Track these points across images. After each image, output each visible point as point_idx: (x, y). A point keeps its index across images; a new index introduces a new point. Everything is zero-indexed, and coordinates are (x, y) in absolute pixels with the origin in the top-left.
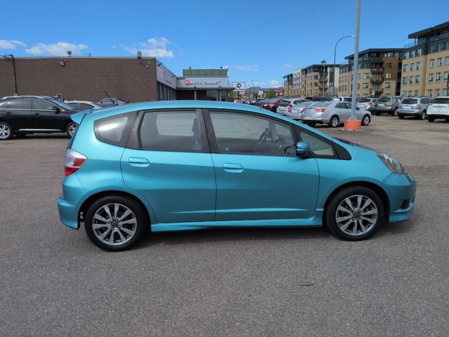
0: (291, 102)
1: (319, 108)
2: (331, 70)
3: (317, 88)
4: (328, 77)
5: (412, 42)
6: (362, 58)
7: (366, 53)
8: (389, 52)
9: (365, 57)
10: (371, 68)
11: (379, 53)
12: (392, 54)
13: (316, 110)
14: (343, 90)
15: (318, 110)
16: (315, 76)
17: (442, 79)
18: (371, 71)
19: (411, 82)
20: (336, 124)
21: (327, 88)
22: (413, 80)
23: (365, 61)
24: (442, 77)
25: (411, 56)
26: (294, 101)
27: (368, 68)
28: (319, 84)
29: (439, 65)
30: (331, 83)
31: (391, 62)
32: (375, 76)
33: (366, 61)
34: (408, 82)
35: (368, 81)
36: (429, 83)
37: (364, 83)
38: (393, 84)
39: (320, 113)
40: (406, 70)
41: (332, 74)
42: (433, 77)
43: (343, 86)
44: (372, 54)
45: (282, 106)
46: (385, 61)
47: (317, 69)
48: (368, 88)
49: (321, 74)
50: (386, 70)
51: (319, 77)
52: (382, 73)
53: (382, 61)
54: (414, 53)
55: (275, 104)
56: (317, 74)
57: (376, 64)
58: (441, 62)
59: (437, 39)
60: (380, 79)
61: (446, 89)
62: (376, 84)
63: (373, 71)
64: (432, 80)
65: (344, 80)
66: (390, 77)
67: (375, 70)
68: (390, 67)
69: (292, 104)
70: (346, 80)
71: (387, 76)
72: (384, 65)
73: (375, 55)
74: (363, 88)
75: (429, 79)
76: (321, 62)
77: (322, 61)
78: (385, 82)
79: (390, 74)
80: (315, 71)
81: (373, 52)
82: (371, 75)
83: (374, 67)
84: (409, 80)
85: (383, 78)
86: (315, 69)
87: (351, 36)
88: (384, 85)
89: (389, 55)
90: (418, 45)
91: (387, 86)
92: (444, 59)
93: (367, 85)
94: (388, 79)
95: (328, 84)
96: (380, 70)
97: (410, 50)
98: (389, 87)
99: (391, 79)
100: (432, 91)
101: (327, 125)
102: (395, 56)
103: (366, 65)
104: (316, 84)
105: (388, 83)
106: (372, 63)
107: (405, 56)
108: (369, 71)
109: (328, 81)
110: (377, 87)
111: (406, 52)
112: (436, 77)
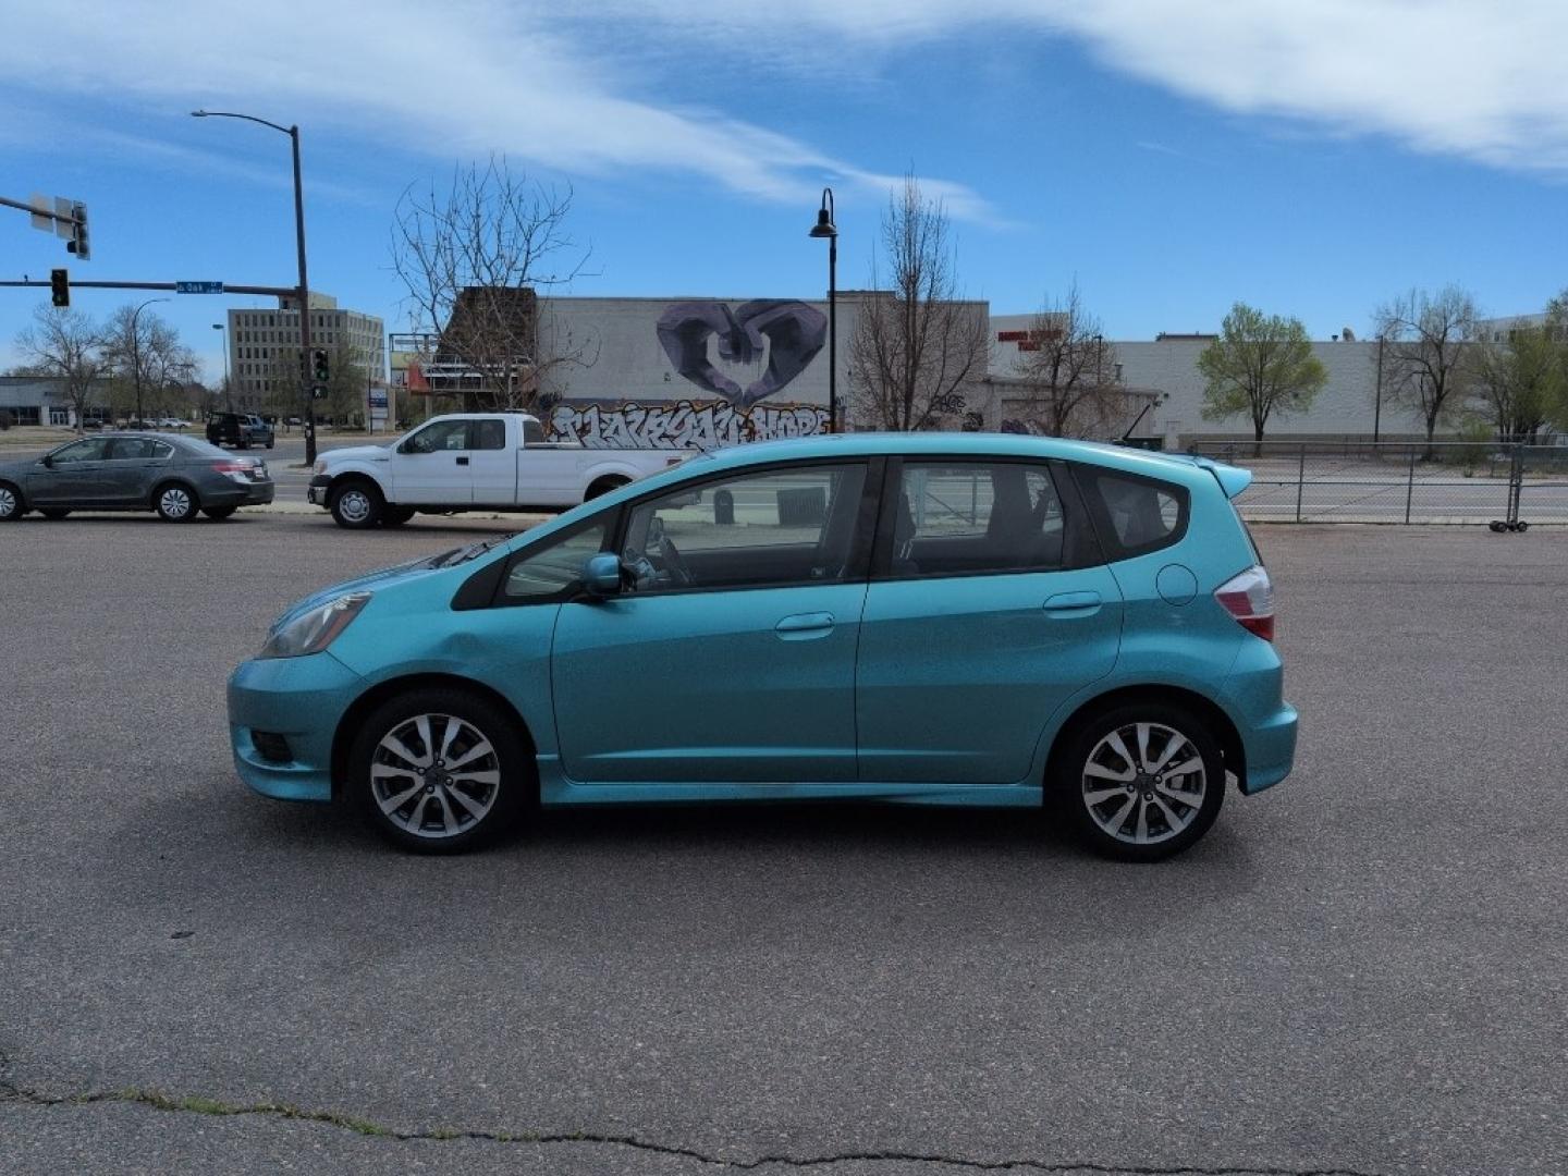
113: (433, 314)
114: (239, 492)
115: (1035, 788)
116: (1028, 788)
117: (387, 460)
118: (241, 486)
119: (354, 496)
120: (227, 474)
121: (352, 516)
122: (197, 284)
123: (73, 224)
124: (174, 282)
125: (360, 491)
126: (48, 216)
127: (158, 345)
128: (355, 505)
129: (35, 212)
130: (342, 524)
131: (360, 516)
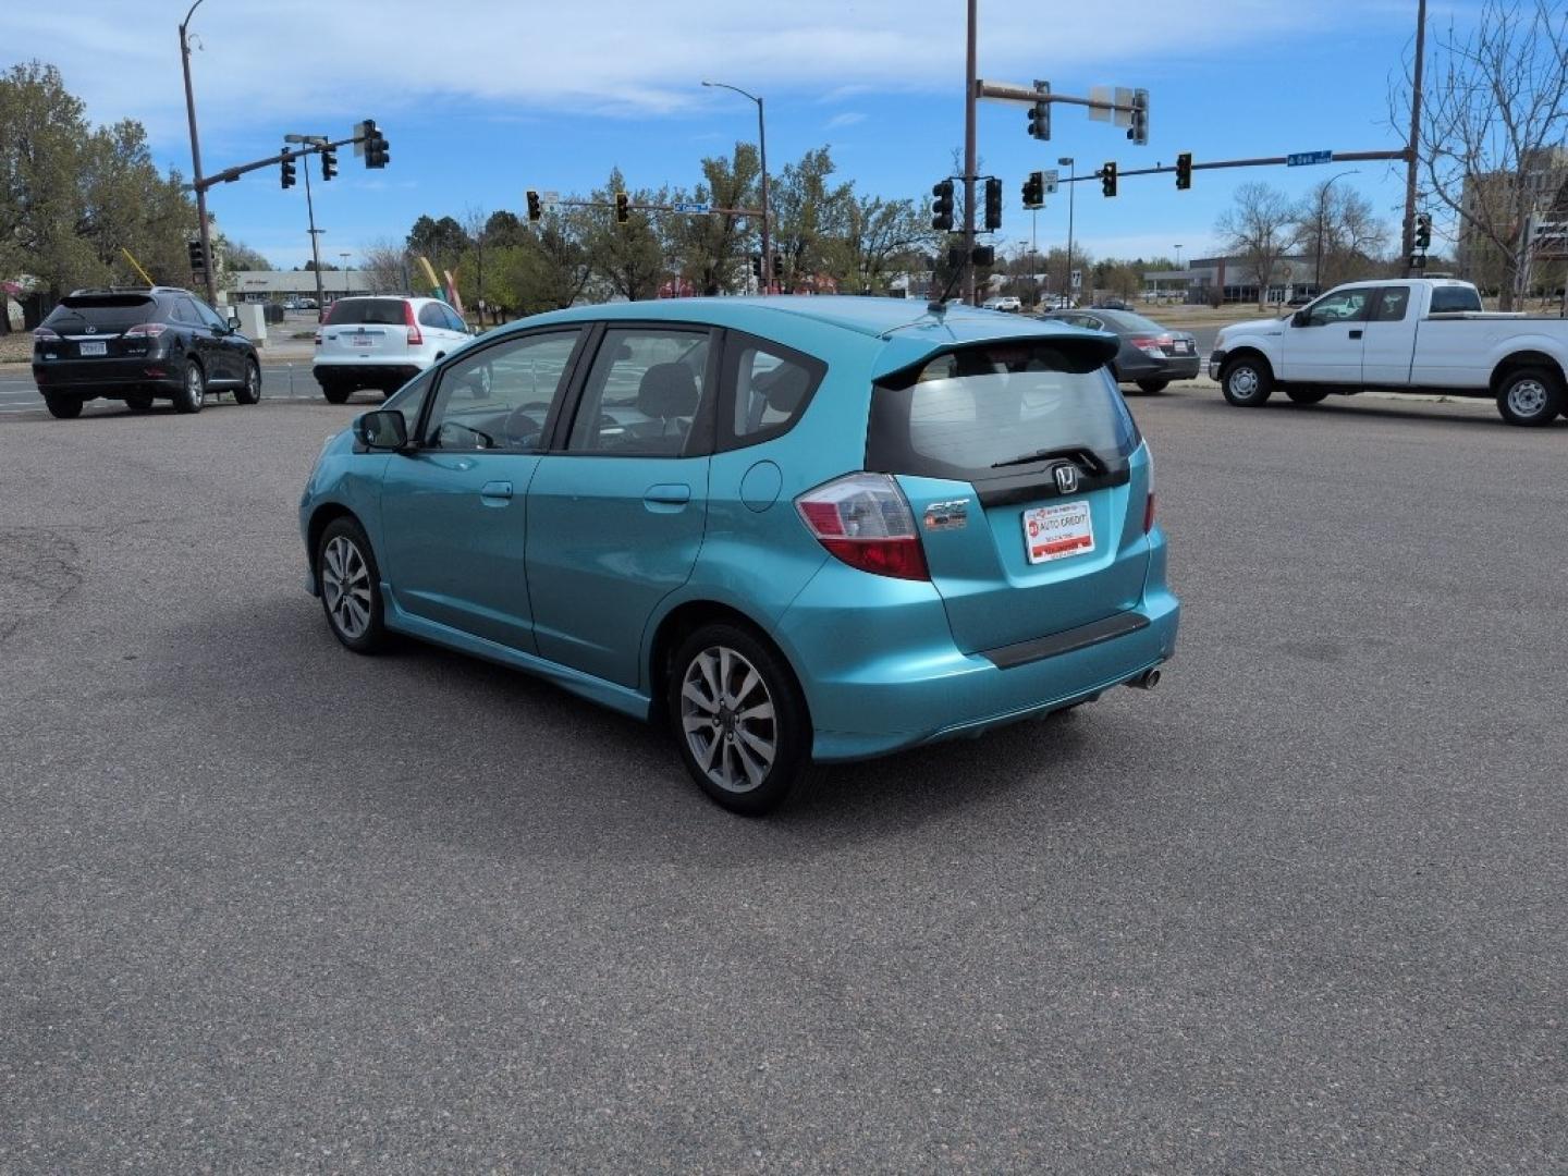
113: (1432, 168)
114: (1151, 366)
115: (645, 698)
116: (640, 697)
117: (1279, 334)
118: (1157, 361)
119: (1245, 372)
120: (1143, 349)
121: (1241, 393)
122: (1304, 155)
123: (1133, 112)
124: (1284, 155)
125: (1251, 367)
126: (1107, 107)
127: (1351, 219)
128: (1245, 381)
129: (1092, 105)
130: (1232, 401)
131: (1249, 393)
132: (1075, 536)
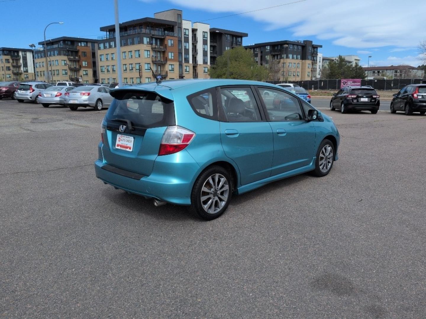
0: (32, 85)
1: (84, 92)
2: (23, 54)
3: (10, 72)
4: (21, 61)
5: (104, 35)
6: (57, 45)
7: (61, 41)
8: (83, 42)
9: (60, 44)
10: (67, 55)
11: (73, 41)
12: (85, 44)
13: (81, 94)
14: (41, 75)
15: (84, 94)
16: (6, 60)
17: (134, 69)
18: (68, 58)
19: (108, 71)
20: (101, 107)
21: (22, 73)
22: (110, 69)
23: (60, 48)
24: (134, 67)
25: (105, 47)
26: (35, 85)
27: (64, 55)
28: (11, 68)
29: (130, 57)
30: (25, 68)
31: (85, 51)
32: (73, 64)
33: (62, 48)
34: (106, 71)
35: (66, 68)
36: (124, 72)
37: (63, 70)
38: (90, 72)
39: (86, 97)
40: (102, 60)
41: (25, 59)
42: (126, 67)
43: (41, 72)
44: (66, 42)
45: (22, 89)
46: (80, 50)
47: (8, 52)
48: (67, 74)
49: (13, 58)
50: (82, 58)
51: (11, 61)
52: (78, 61)
53: (76, 49)
54: (107, 45)
55: (8, 88)
56: (8, 57)
57: (72, 52)
58: (132, 55)
59: (126, 35)
60: (77, 67)
61: (138, 78)
62: (75, 71)
63: (70, 58)
64: (126, 70)
65: (41, 66)
66: (86, 65)
67: (72, 57)
68: (85, 56)
69: (33, 87)
70: (43, 65)
71: (84, 64)
72: (80, 54)
73: (69, 43)
74: (63, 74)
75: (124, 68)
76: (29, 45)
77: (31, 44)
78: (82, 69)
79: (86, 63)
80: (5, 55)
81: (68, 41)
82: (68, 62)
83: (70, 54)
84: (106, 69)
85: (80, 65)
86: (5, 52)
87: (59, 23)
88: (82, 72)
89: (83, 45)
90: (110, 39)
91: (85, 73)
92: (133, 52)
93: (66, 72)
94: (85, 67)
95: (22, 69)
96: (77, 58)
97: (104, 41)
98: (87, 74)
99: (87, 67)
100: (127, 79)
101: (93, 108)
102: (88, 46)
103: (62, 52)
104: (8, 68)
105: (86, 71)
106: (68, 51)
107: (100, 47)
108: (65, 58)
109: (21, 65)
110: (76, 74)
111: (100, 43)
112: (129, 67)
132: (128, 146)
